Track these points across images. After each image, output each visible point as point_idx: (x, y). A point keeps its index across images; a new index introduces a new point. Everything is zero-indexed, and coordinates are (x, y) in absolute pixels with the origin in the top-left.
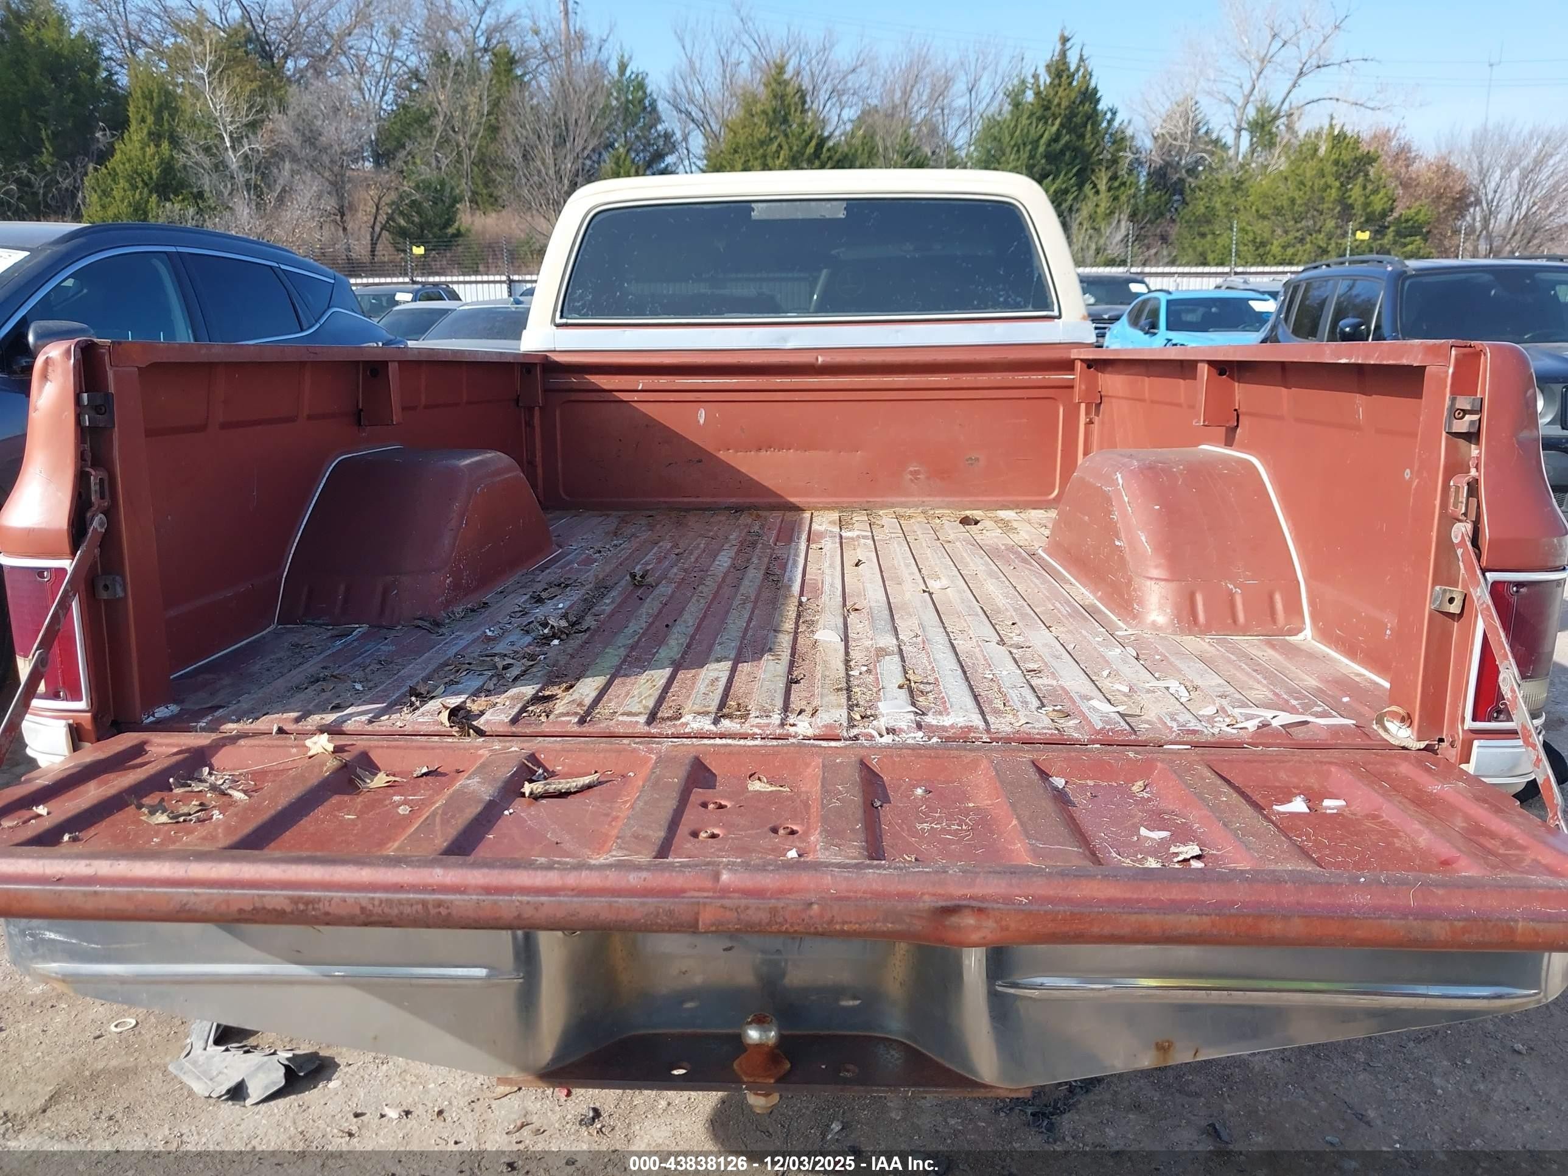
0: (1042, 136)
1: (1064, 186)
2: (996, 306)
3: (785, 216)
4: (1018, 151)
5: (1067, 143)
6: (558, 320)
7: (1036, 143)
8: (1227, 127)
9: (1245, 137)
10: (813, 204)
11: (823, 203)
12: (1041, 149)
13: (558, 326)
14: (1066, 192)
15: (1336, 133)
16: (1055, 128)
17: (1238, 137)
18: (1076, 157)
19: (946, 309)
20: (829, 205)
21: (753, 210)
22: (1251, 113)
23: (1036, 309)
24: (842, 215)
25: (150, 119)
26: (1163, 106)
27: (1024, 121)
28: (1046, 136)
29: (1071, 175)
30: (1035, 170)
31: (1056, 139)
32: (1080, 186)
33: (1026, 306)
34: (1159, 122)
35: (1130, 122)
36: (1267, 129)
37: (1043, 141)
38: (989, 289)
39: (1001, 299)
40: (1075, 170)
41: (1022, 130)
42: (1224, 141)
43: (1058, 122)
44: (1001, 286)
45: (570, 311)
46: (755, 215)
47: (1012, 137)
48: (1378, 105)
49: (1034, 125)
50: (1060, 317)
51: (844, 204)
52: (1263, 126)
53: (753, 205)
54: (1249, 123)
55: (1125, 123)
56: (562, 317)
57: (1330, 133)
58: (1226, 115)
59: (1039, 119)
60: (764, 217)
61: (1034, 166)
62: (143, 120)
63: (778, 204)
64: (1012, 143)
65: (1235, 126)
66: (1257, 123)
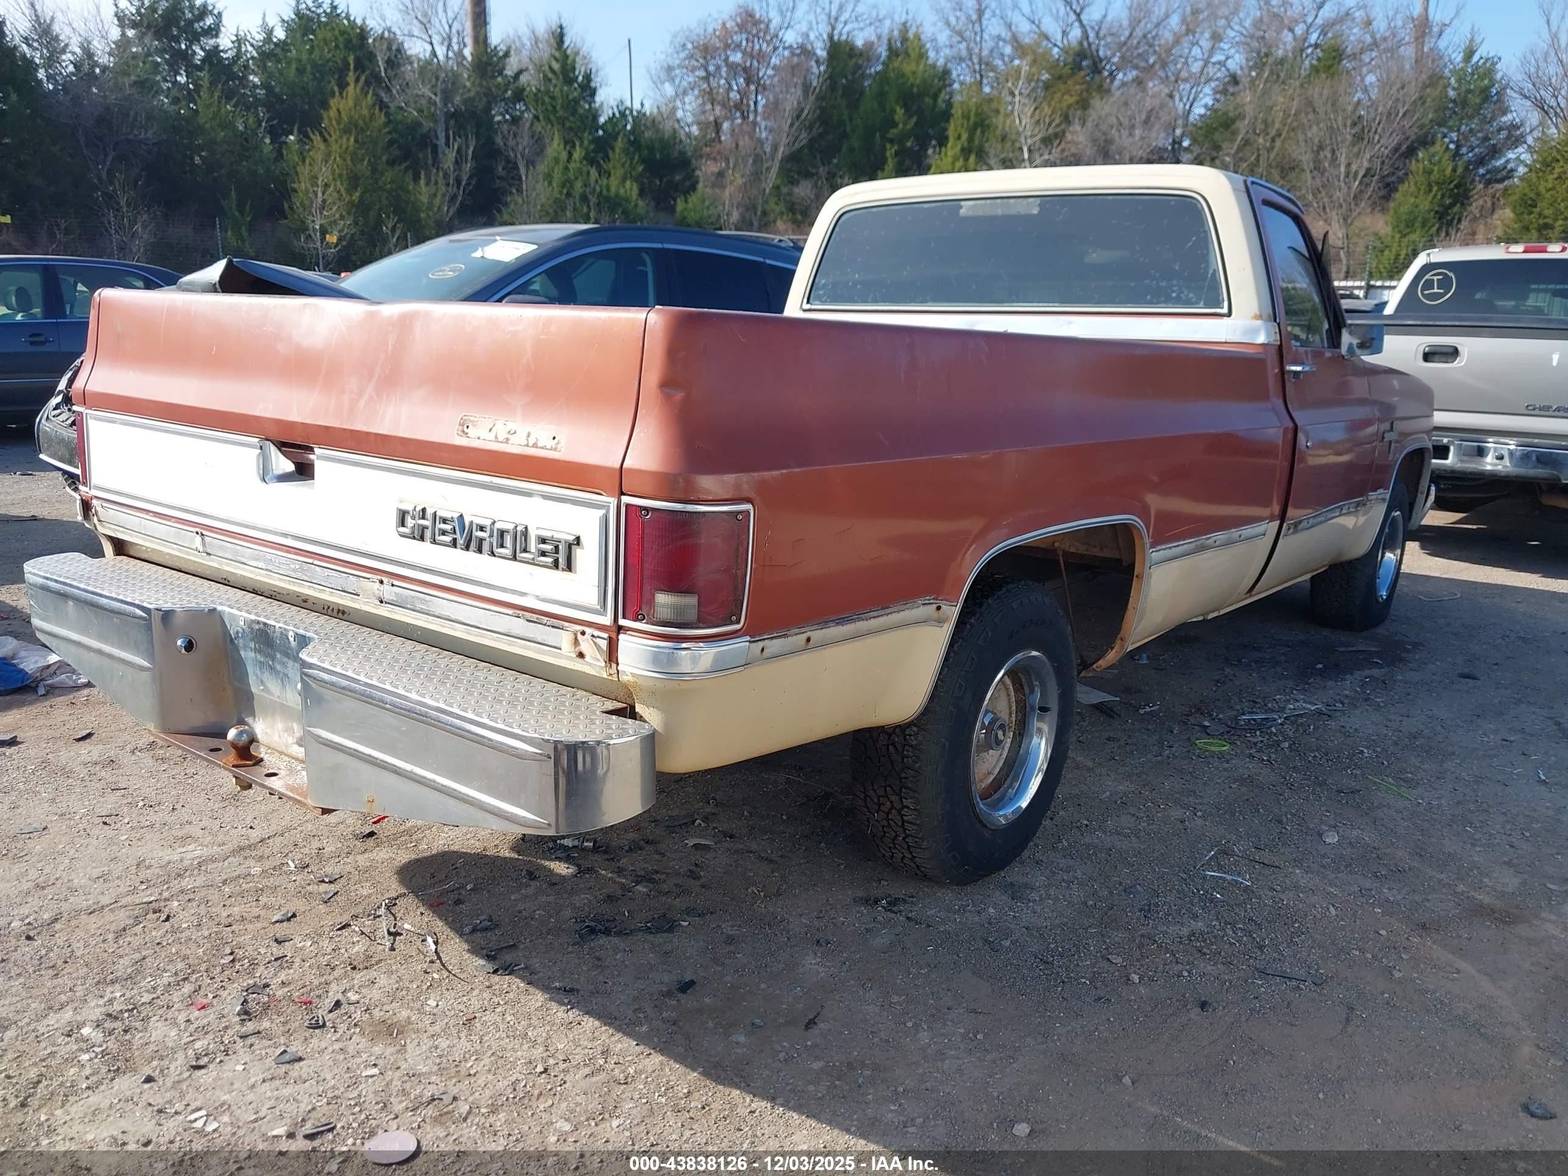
2: (1168, 301)
3: (988, 212)
10: (1012, 201)
11: (1021, 200)
19: (1120, 303)
20: (1025, 201)
21: (961, 207)
23: (1207, 306)
24: (1035, 211)
25: (965, 136)
33: (1197, 303)
38: (1163, 284)
39: (1174, 295)
44: (1175, 282)
46: (963, 212)
50: (1229, 314)
51: (1038, 200)
53: (963, 203)
60: (971, 213)
62: (959, 137)
63: (982, 202)
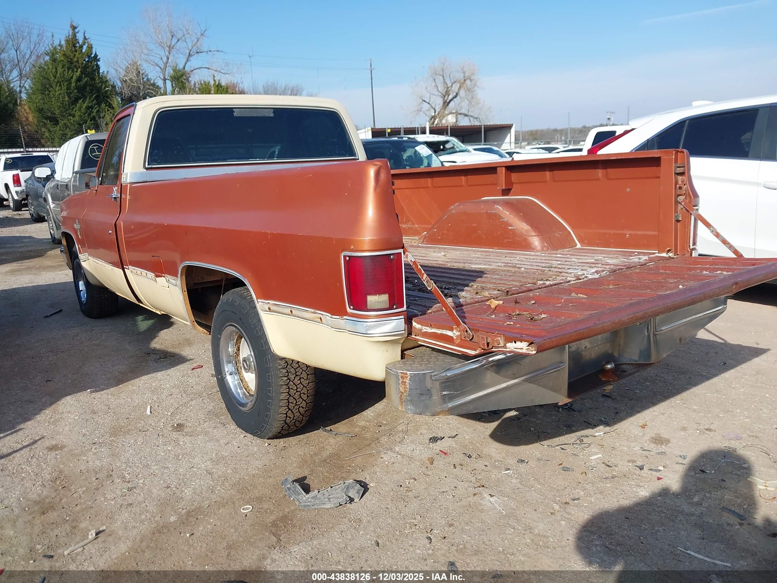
0: (72, 78)
1: (90, 105)
3: (248, 115)
4: (60, 85)
5: (87, 81)
6: (147, 166)
7: (69, 81)
8: (159, 78)
9: (169, 83)
11: (264, 109)
12: (73, 85)
13: (147, 169)
14: (92, 107)
15: (217, 84)
16: (78, 74)
17: (165, 83)
18: (93, 90)
21: (234, 112)
22: (169, 71)
24: (272, 115)
26: (124, 64)
27: (60, 70)
28: (74, 77)
29: (92, 99)
30: (71, 95)
31: (79, 79)
32: (99, 104)
33: (346, 155)
34: (123, 73)
35: (108, 72)
36: (180, 80)
37: (73, 80)
39: (337, 152)
40: (94, 96)
41: (60, 74)
42: (157, 84)
43: (79, 70)
45: (152, 162)
46: (235, 114)
47: (55, 77)
48: (226, 72)
49: (67, 72)
52: (178, 79)
54: (171, 77)
55: (105, 72)
56: (149, 165)
57: (215, 84)
58: (157, 72)
59: (69, 69)
60: (239, 115)
61: (71, 93)
63: (245, 109)
64: (56, 80)
65: (162, 78)
66: (175, 77)
